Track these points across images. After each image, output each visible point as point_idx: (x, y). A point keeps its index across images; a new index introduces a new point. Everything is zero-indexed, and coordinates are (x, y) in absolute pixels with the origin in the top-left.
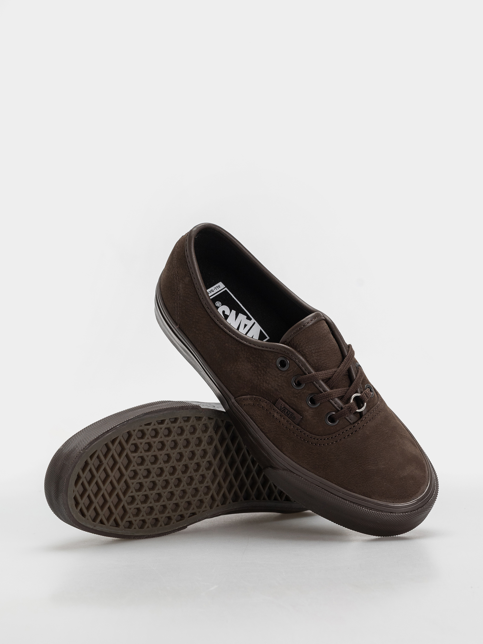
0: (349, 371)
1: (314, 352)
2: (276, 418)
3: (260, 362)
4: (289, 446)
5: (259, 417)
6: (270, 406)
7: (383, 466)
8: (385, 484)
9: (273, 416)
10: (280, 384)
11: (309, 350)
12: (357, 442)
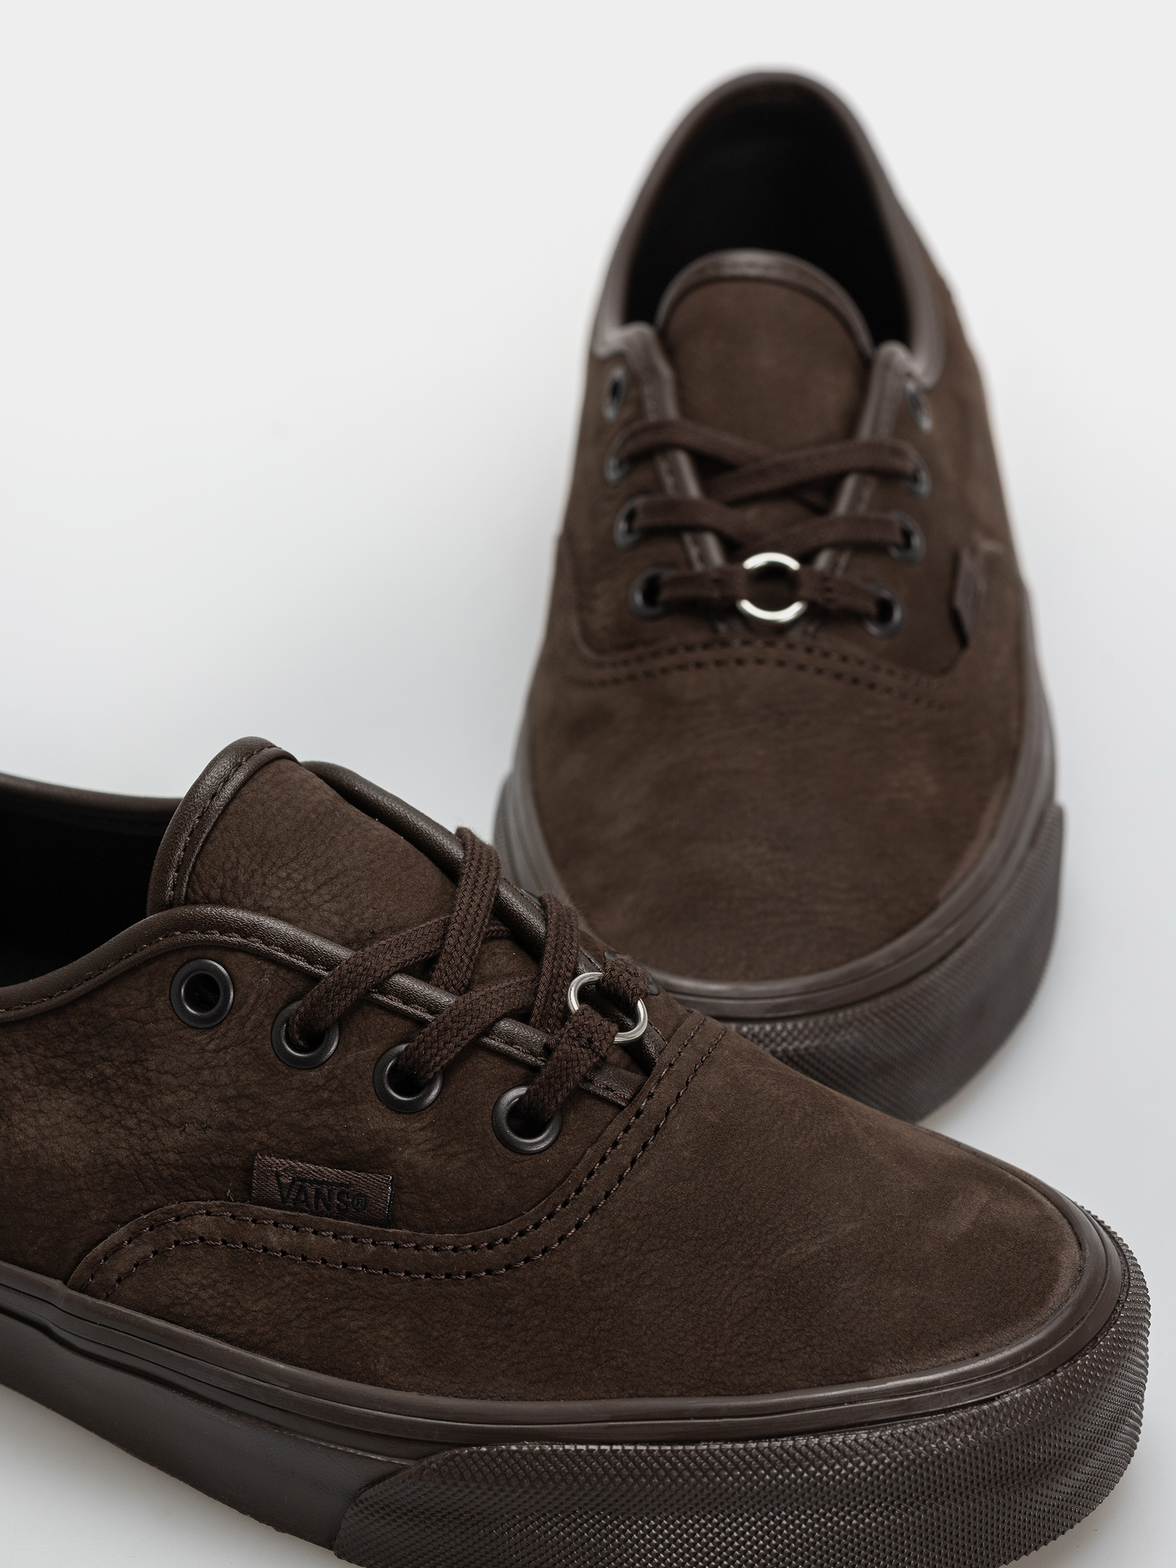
0: (501, 912)
1: (311, 887)
2: (284, 1253)
3: (102, 1053)
4: (397, 1340)
5: (204, 1295)
6: (233, 1217)
7: (849, 1227)
8: (897, 1292)
9: (265, 1249)
10: (231, 1092)
11: (288, 890)
12: (687, 1175)
